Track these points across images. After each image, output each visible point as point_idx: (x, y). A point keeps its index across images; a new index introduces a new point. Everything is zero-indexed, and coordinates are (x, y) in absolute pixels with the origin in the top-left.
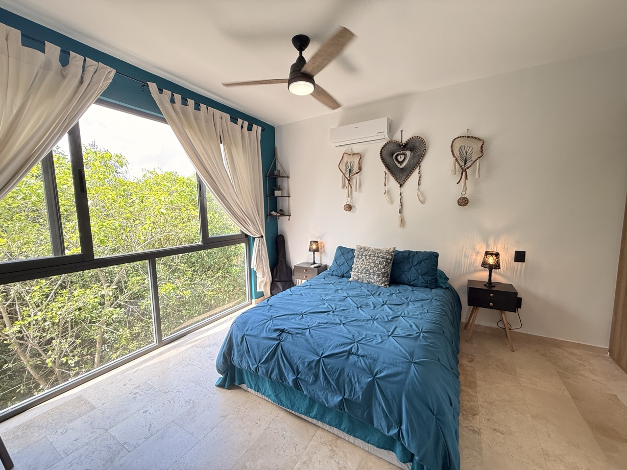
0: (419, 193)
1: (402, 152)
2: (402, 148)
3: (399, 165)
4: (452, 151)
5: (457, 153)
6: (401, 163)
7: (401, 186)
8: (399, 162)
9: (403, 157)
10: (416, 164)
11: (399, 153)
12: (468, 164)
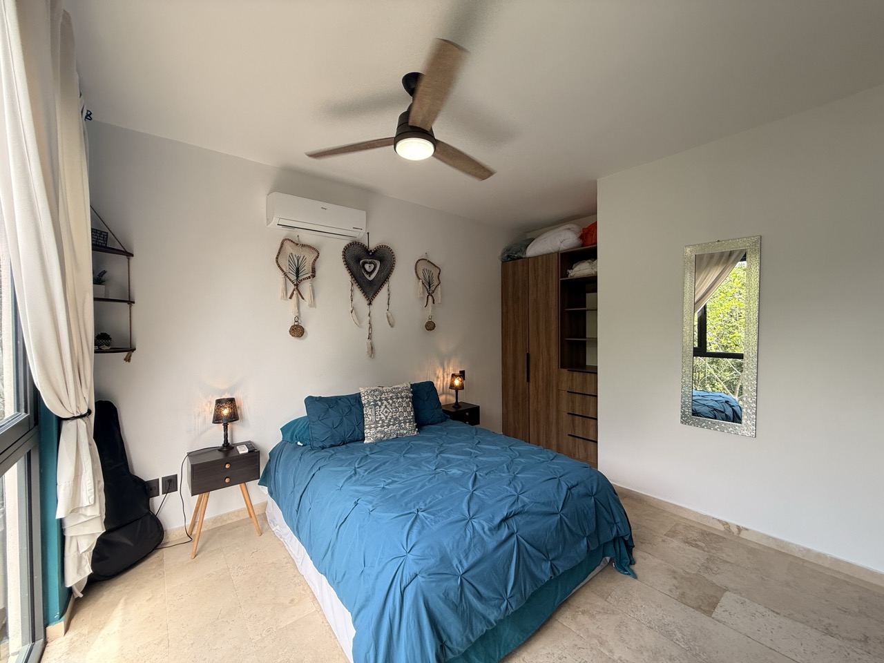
0: (389, 314)
1: (370, 260)
2: (370, 256)
3: (367, 276)
4: (416, 272)
5: (421, 276)
6: (370, 273)
7: (370, 304)
8: (368, 273)
9: (373, 266)
10: (384, 278)
11: (368, 260)
12: (432, 288)
